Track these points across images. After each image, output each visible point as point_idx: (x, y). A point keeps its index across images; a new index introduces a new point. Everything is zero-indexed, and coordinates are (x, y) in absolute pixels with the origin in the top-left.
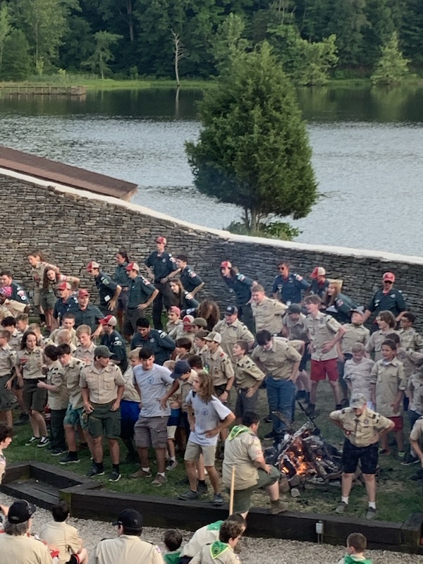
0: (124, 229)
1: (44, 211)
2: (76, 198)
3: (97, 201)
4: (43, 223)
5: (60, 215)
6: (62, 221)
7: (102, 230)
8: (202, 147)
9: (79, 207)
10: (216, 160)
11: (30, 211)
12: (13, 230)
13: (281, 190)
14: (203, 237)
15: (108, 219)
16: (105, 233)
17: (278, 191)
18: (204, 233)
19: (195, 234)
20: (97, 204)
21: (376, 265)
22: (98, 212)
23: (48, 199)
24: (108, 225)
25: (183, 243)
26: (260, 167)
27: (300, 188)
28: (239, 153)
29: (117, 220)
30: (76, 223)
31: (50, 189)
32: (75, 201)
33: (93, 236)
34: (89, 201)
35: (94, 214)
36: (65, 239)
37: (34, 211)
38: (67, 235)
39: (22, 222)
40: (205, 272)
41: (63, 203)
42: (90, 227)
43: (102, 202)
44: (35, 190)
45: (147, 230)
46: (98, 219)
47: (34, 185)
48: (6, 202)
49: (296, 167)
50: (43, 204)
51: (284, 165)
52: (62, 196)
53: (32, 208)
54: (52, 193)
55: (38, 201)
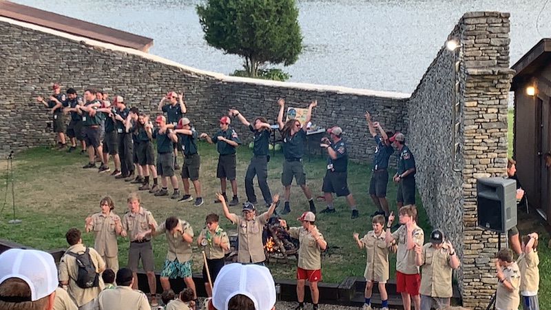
0: (140, 73)
1: (77, 61)
2: (102, 50)
3: (119, 52)
4: (77, 70)
5: (90, 64)
6: (92, 68)
7: (124, 74)
8: (210, 9)
9: (105, 57)
10: (222, 20)
11: (66, 61)
12: (53, 76)
13: (274, 43)
14: (202, 78)
15: (128, 66)
16: (126, 76)
17: (271, 43)
18: (203, 75)
19: (196, 77)
20: (119, 54)
21: (334, 96)
22: (120, 60)
23: (80, 51)
24: (128, 70)
25: (187, 84)
26: (257, 25)
27: (289, 41)
28: (239, 14)
29: (135, 67)
30: (103, 69)
31: (82, 43)
32: (102, 52)
33: (116, 79)
34: (112, 52)
35: (117, 62)
36: (94, 82)
37: (69, 60)
38: (96, 79)
39: (61, 70)
40: (205, 106)
41: (92, 54)
42: (114, 72)
43: (123, 53)
44: (70, 44)
45: (159, 74)
46: (120, 66)
47: (69, 40)
48: (48, 54)
49: (285, 24)
50: (76, 55)
51: (276, 23)
52: (92, 48)
53: (68, 58)
54: (83, 46)
55: (73, 53)
